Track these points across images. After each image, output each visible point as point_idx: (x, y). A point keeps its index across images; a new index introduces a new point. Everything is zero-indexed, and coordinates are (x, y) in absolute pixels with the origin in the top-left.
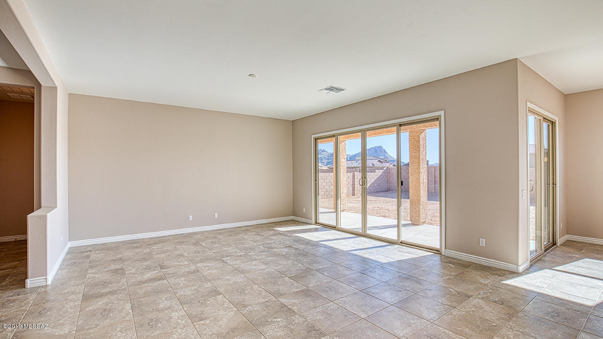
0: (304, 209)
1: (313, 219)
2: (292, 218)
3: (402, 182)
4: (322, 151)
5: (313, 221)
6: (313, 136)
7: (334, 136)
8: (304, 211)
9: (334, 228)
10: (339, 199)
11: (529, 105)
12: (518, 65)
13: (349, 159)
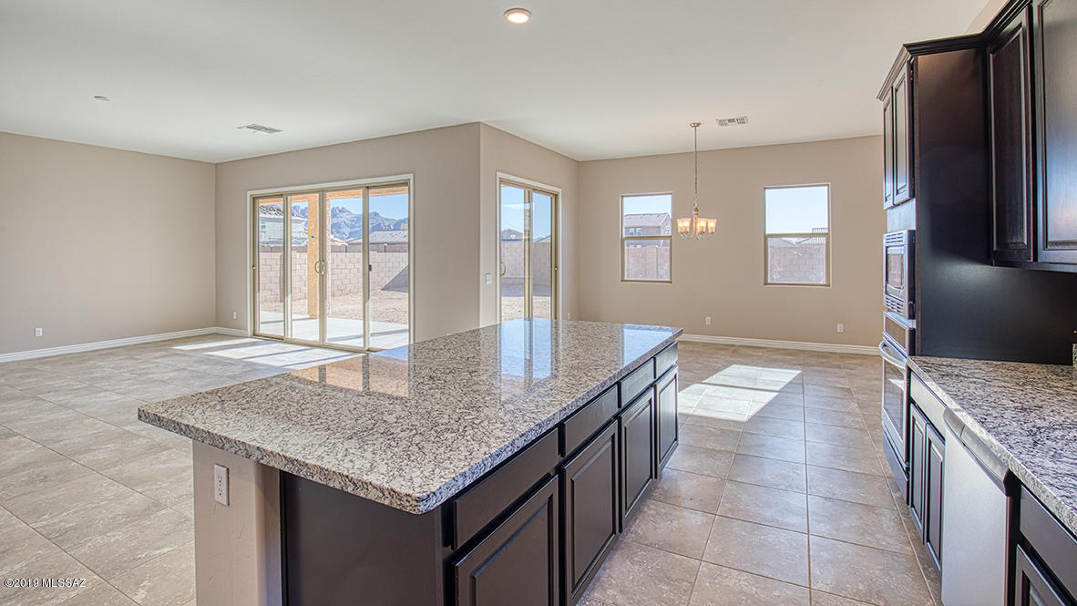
0: (235, 314)
1: (249, 329)
2: (214, 330)
3: (370, 266)
4: (340, 211)
5: (249, 332)
6: (249, 193)
7: (282, 195)
8: (235, 317)
9: (281, 339)
10: (290, 296)
11: (499, 175)
12: (482, 131)
13: (392, 227)
